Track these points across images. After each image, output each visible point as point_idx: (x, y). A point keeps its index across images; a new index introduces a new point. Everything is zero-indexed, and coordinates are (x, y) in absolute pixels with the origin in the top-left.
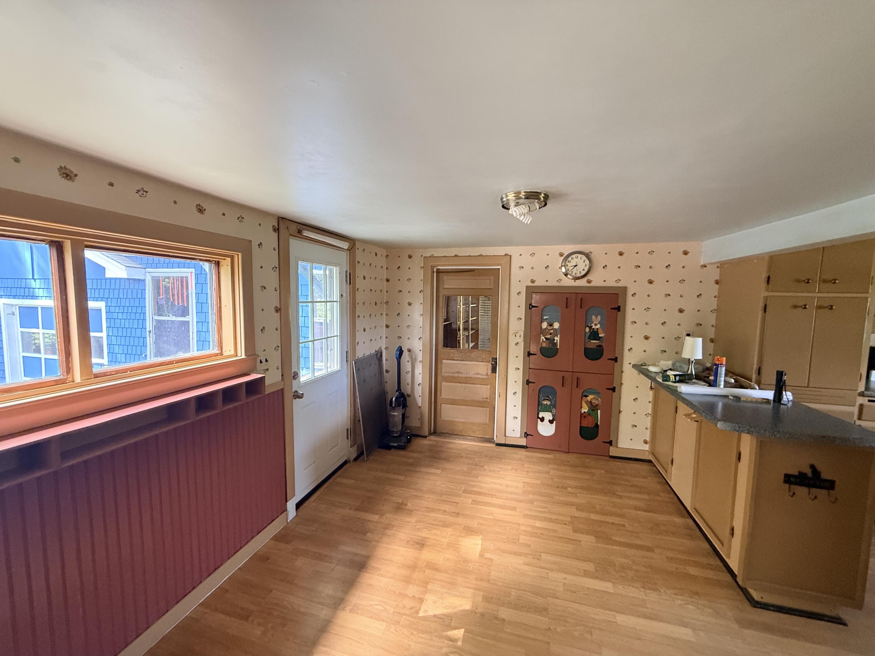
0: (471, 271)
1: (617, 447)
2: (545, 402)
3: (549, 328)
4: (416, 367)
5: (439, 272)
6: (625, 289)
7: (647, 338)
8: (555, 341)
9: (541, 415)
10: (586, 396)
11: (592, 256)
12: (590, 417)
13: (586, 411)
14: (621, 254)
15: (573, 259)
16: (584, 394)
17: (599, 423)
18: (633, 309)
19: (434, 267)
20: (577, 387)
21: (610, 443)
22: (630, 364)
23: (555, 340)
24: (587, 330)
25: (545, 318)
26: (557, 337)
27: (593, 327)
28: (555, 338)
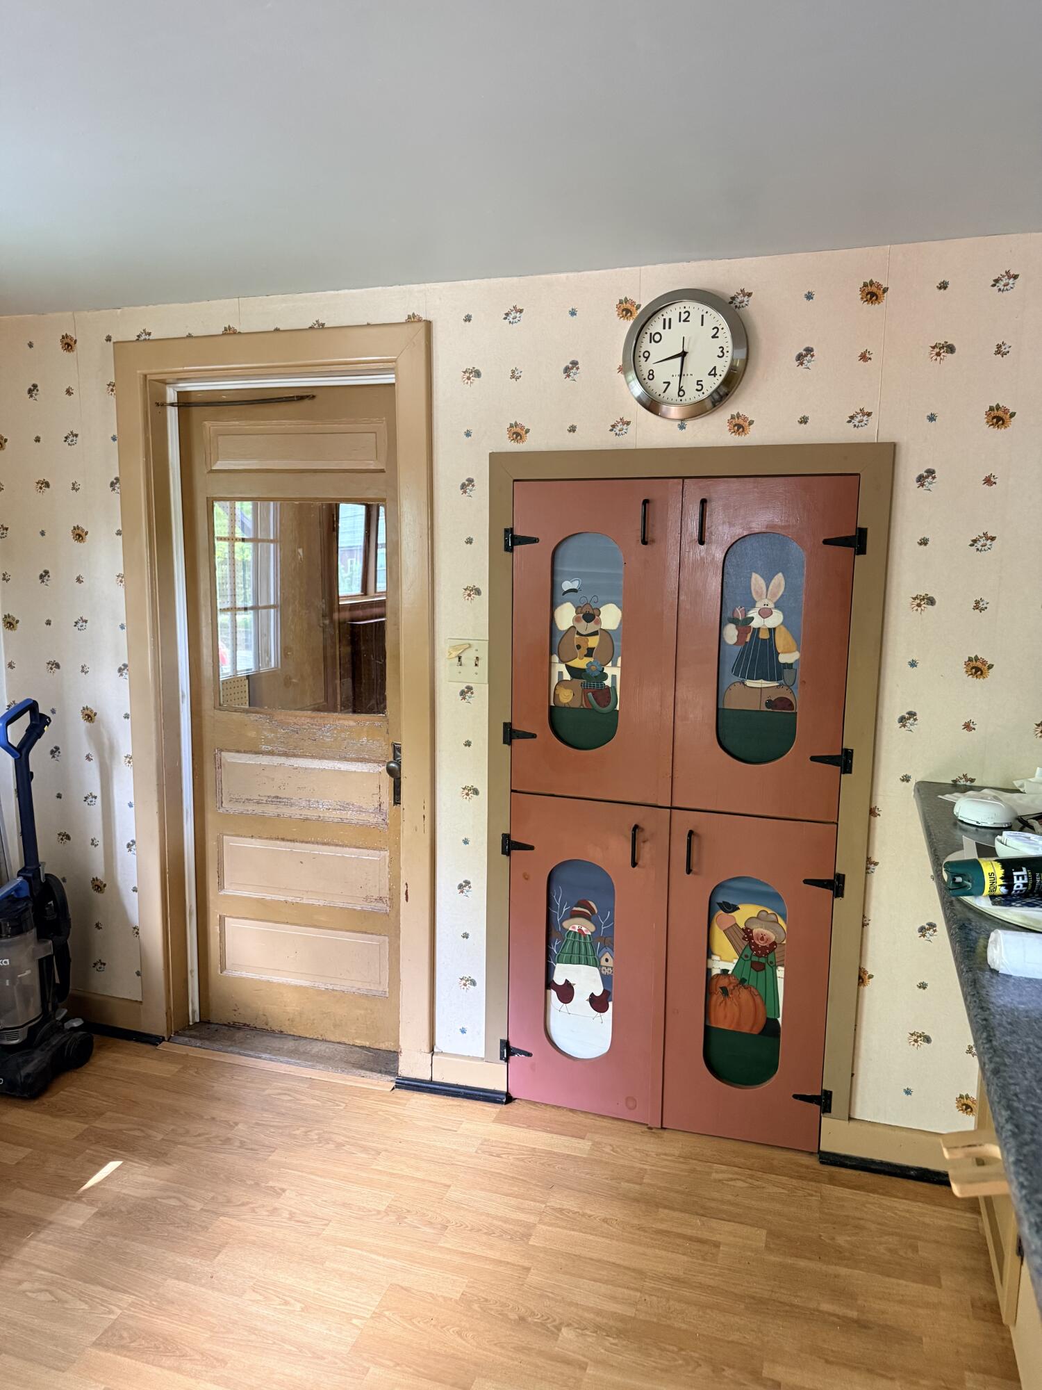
0: (301, 398)
1: (850, 1119)
2: (574, 925)
3: (584, 627)
4: (115, 773)
5: (185, 403)
6: (887, 454)
7: (977, 668)
8: (608, 683)
9: (562, 973)
10: (730, 908)
11: (753, 310)
12: (744, 995)
13: (730, 967)
14: (872, 294)
15: (668, 324)
16: (720, 899)
17: (780, 1020)
18: (924, 542)
19: (164, 382)
20: (689, 871)
21: (824, 1102)
22: (906, 779)
23: (605, 676)
24: (731, 634)
25: (567, 585)
26: (614, 665)
27: (754, 624)
28: (606, 670)
